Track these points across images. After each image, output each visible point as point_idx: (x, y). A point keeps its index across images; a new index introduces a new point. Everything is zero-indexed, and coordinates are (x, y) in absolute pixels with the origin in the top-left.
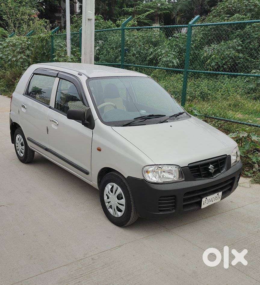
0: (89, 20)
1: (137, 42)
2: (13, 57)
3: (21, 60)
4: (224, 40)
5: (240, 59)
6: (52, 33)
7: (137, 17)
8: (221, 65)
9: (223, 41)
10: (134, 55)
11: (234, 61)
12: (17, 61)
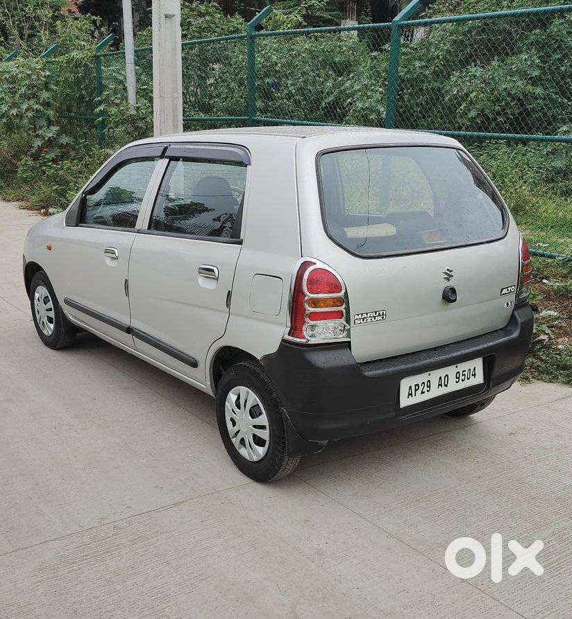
0: (166, 16)
1: (297, 66)
2: (11, 107)
3: (30, 114)
4: (499, 54)
5: (536, 98)
6: (98, 49)
7: (306, 4)
8: (491, 116)
9: (496, 58)
10: (289, 96)
11: (522, 105)
12: (20, 116)
